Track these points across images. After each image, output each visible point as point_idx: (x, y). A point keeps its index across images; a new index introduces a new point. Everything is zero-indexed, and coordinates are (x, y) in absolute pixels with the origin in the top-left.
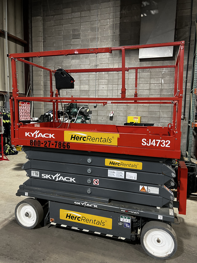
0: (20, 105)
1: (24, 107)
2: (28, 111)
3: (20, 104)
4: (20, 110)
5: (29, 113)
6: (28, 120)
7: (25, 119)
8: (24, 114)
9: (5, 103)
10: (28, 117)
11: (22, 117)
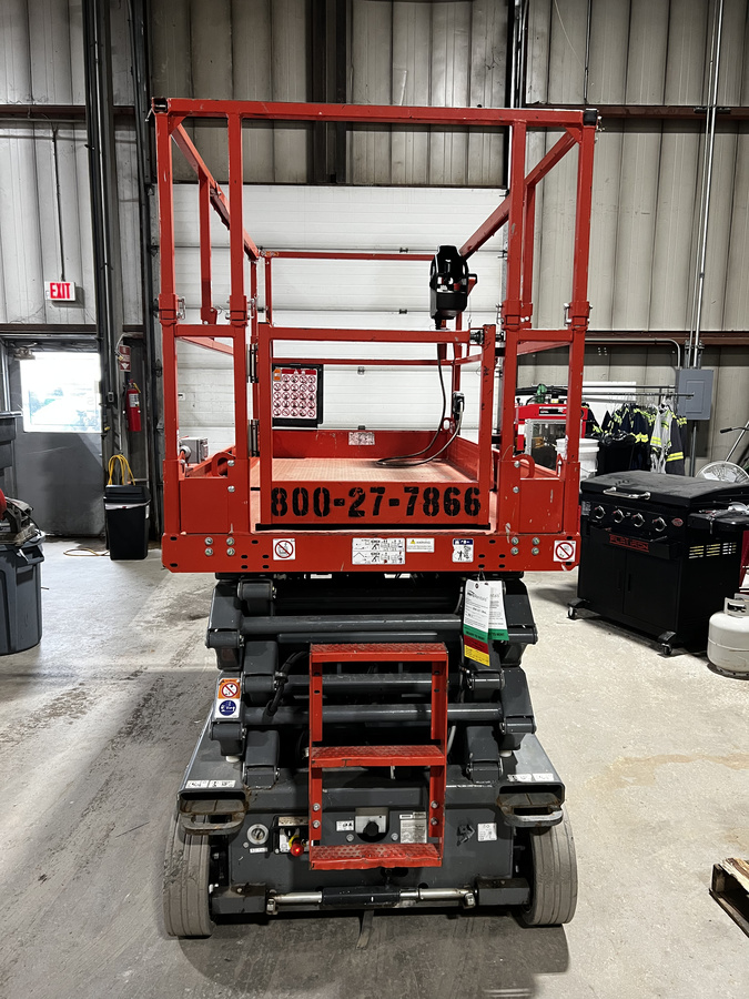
0: (278, 379)
1: (291, 383)
2: (308, 392)
3: (275, 375)
4: (274, 391)
5: (311, 399)
6: (307, 417)
7: (294, 415)
8: (290, 400)
9: (677, 372)
10: (307, 409)
11: (282, 408)
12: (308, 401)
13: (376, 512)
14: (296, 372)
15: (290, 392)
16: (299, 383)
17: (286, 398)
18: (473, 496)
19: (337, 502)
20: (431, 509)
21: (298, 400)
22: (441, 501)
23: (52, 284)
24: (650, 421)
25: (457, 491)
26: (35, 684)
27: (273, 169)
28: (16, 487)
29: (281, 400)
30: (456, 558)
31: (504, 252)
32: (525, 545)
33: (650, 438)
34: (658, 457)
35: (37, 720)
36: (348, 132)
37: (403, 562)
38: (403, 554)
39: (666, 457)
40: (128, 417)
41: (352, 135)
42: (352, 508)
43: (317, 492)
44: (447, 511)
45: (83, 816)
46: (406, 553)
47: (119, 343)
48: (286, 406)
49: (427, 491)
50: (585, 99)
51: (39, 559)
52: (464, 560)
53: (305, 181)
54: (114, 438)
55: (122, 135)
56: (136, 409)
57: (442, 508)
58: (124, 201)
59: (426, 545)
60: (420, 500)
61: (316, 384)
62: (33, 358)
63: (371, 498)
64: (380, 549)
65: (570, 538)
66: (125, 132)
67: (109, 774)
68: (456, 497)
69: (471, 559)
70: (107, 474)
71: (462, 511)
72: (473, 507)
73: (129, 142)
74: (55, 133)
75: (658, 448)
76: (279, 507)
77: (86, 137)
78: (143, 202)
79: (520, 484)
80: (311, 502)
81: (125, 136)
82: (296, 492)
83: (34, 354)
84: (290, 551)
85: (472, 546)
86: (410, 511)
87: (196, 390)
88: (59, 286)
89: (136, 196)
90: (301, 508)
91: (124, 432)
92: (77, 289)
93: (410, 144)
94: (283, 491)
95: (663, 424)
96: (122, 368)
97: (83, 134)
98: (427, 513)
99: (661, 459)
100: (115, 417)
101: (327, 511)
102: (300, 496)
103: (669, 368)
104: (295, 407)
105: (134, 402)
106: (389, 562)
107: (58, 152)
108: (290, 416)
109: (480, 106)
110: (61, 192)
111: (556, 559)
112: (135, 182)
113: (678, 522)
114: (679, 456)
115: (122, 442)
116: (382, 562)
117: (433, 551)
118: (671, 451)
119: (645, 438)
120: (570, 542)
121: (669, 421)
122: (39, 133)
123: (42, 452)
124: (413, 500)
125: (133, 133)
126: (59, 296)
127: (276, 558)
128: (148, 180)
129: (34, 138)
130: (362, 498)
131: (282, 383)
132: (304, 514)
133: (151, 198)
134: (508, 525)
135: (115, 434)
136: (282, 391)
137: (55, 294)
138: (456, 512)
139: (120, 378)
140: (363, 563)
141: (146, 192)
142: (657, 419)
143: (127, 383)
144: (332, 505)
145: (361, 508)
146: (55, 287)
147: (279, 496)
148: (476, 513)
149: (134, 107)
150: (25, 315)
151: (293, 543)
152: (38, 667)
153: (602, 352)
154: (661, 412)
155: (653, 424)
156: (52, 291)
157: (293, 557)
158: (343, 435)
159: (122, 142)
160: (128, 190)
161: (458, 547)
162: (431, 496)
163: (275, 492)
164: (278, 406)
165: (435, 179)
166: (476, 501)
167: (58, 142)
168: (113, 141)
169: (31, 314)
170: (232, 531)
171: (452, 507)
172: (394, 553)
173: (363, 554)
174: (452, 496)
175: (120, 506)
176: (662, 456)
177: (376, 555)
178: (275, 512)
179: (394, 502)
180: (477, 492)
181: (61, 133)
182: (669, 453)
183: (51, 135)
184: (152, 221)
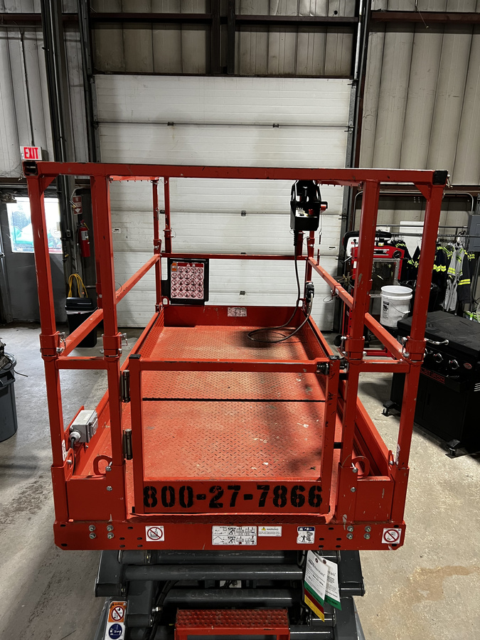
0: (174, 270)
1: (184, 273)
2: (197, 280)
3: (173, 267)
4: (172, 279)
5: (200, 285)
6: (196, 298)
7: (187, 296)
8: (184, 286)
9: (470, 217)
10: (197, 292)
11: (178, 291)
12: (197, 286)
13: (233, 504)
14: (188, 265)
15: (184, 279)
16: (190, 273)
17: (181, 284)
18: (316, 492)
19: (199, 497)
20: (280, 501)
21: (190, 286)
22: (288, 496)
23: (25, 148)
24: (448, 256)
25: (302, 488)
26: (10, 476)
27: (181, 61)
28: (9, 290)
29: (178, 285)
30: (300, 540)
31: (349, 127)
32: (359, 533)
33: (447, 268)
34: (452, 282)
35: (7, 515)
36: (236, 33)
37: (255, 543)
38: (255, 538)
39: (458, 282)
40: (81, 246)
41: (239, 35)
42: (212, 501)
43: (182, 490)
44: (294, 503)
45: (30, 621)
46: (258, 537)
47: (73, 195)
48: (181, 290)
49: (277, 488)
50: (416, 7)
51: (11, 381)
52: (307, 542)
53: (204, 73)
54: (72, 262)
55: (71, 36)
56: (86, 241)
57: (289, 501)
58: (74, 86)
59: (276, 531)
60: (271, 495)
61: (203, 274)
62: (15, 202)
63: (228, 494)
64: (235, 534)
65: (396, 527)
66: (73, 33)
67: (51, 575)
68: (300, 493)
69: (313, 542)
70: (68, 286)
71: (307, 503)
72: (315, 501)
73: (76, 41)
74: (22, 35)
75: (452, 276)
76: (150, 501)
77: (42, 37)
78: (87, 89)
79: (357, 485)
80: (177, 496)
81: (72, 36)
82: (164, 490)
83: (16, 198)
84: (160, 534)
85: (313, 532)
86: (262, 504)
87: (128, 226)
88: (30, 149)
89: (82, 82)
90: (168, 501)
91: (79, 257)
92: (43, 151)
93: (282, 41)
94: (153, 489)
95: (457, 258)
96: (76, 212)
97: (40, 35)
98: (276, 504)
99: (454, 284)
100: (72, 247)
101: (191, 503)
102: (168, 493)
103: (464, 212)
104: (187, 290)
105: (85, 237)
106: (244, 543)
107: (25, 49)
108: (184, 297)
109: (336, 12)
110: (28, 80)
111: (384, 541)
112: (81, 72)
113: (468, 366)
114: (467, 281)
115: (77, 264)
116: (237, 543)
117: (280, 535)
118: (462, 278)
119: (443, 268)
120: (397, 529)
121: (462, 257)
122: (11, 34)
123: (24, 267)
124: (264, 495)
125: (78, 34)
126: (31, 157)
127: (148, 540)
128: (90, 72)
129: (8, 38)
130: (221, 494)
131: (178, 273)
132: (171, 505)
133: (92, 85)
134: (345, 516)
135: (73, 259)
136: (178, 279)
137: (28, 155)
138: (301, 504)
139: (75, 219)
140: (222, 544)
141: (89, 81)
142: (452, 255)
143: (79, 223)
144: (195, 499)
145: (220, 501)
146: (27, 151)
147: (150, 492)
148: (318, 505)
149: (77, 14)
150: (8, 169)
151: (163, 529)
152: (14, 458)
153: (417, 201)
154: (457, 249)
155: (450, 258)
156: (26, 153)
157: (163, 539)
158: (224, 309)
159: (71, 41)
160: (76, 78)
161: (301, 533)
162: (280, 492)
163: (146, 490)
164: (175, 290)
165: (301, 70)
166: (319, 497)
167: (25, 41)
168: (63, 41)
169: (12, 169)
170: (111, 520)
171: (298, 501)
172: (248, 537)
173: (222, 537)
174: (298, 492)
175: (77, 313)
176: (455, 281)
177: (232, 539)
178: (146, 504)
179: (248, 497)
180: (319, 489)
181: (27, 35)
182: (460, 279)
183: (20, 36)
184: (93, 102)
